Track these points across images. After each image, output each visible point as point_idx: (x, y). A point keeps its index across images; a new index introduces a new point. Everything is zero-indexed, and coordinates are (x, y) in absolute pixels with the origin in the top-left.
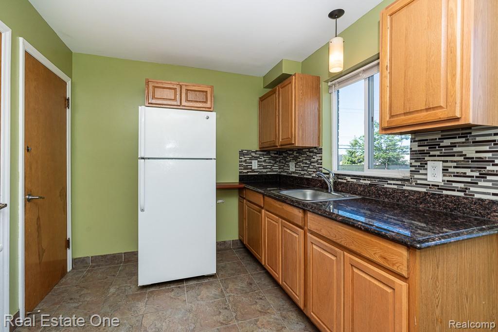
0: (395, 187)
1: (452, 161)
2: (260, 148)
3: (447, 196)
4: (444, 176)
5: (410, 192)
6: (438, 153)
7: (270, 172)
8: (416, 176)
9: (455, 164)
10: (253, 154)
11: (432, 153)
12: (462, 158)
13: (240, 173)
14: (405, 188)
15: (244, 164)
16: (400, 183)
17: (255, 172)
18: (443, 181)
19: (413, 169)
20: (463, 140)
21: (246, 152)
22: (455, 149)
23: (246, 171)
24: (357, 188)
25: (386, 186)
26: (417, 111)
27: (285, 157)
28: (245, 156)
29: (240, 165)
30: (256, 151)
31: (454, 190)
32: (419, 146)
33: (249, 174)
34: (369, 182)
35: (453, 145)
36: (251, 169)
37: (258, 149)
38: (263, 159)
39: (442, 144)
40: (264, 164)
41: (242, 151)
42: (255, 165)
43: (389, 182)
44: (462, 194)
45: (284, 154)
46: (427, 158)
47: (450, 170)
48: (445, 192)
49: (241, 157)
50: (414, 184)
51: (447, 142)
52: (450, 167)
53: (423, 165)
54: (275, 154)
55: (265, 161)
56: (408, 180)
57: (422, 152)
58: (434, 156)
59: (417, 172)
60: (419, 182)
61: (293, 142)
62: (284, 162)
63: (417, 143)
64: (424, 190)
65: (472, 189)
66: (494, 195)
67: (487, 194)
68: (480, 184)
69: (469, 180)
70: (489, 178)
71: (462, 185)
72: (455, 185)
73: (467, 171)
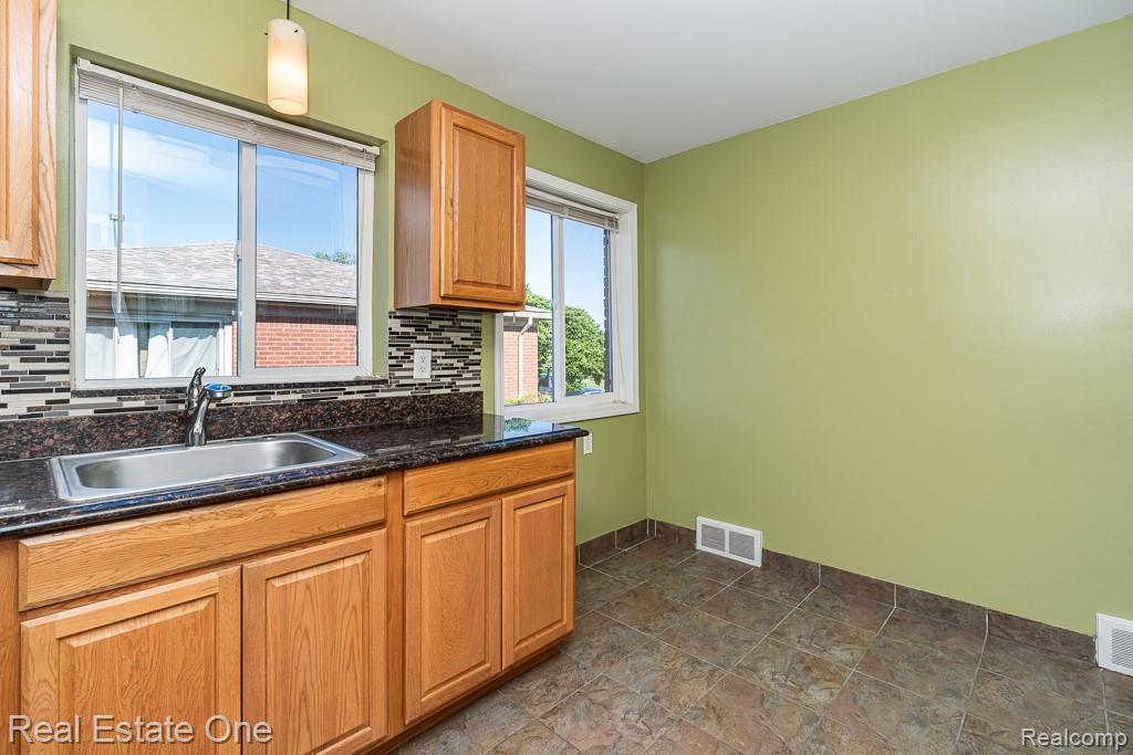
0: (362, 396)
1: (441, 350)
3: (439, 396)
4: (433, 369)
5: (392, 400)
6: (426, 338)
8: (397, 374)
9: (443, 354)
11: (419, 338)
12: (449, 346)
14: (379, 395)
16: (370, 387)
18: (432, 376)
19: (394, 362)
20: (450, 323)
22: (444, 334)
24: (270, 415)
25: (342, 398)
31: (441, 387)
32: (402, 325)
34: (299, 397)
35: (442, 329)
39: (430, 326)
43: (348, 389)
44: (449, 391)
46: (413, 345)
47: (439, 361)
48: (433, 392)
50: (394, 386)
51: (435, 325)
52: (439, 357)
53: (408, 356)
56: (384, 382)
57: (406, 336)
58: (422, 342)
59: (398, 367)
60: (402, 382)
63: (399, 321)
64: (407, 393)
65: (458, 383)
66: (474, 386)
67: (469, 386)
68: (465, 375)
69: (455, 372)
70: (471, 368)
71: (449, 380)
72: (443, 380)
73: (454, 361)
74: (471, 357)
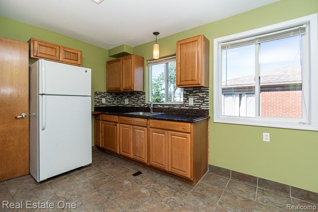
0: (178, 108)
1: (196, 98)
2: (107, 91)
3: (195, 109)
4: (194, 103)
5: (183, 109)
6: (192, 95)
7: (112, 105)
8: (185, 103)
9: (197, 99)
10: (103, 95)
11: (190, 95)
12: (198, 97)
13: (95, 105)
14: (182, 108)
15: (97, 100)
16: (180, 106)
17: (104, 105)
19: (184, 101)
20: (199, 91)
21: (99, 93)
22: (197, 94)
23: (98, 104)
24: (163, 109)
25: (175, 108)
26: (189, 81)
27: (122, 96)
28: (98, 95)
29: (95, 101)
30: (105, 93)
31: (196, 107)
32: (186, 92)
33: (100, 106)
34: (168, 107)
35: (196, 92)
36: (102, 103)
37: (106, 92)
38: (108, 98)
39: (193, 92)
40: (109, 100)
41: (96, 92)
42: (104, 101)
43: (176, 106)
44: (198, 108)
45: (121, 95)
46: (189, 97)
47: (196, 101)
48: (194, 108)
49: (95, 96)
50: (185, 106)
51: (195, 91)
53: (188, 99)
54: (115, 95)
55: (109, 99)
56: (183, 105)
57: (187, 95)
58: (191, 96)
59: (185, 102)
60: (186, 105)
61: (133, 89)
62: (121, 99)
63: (186, 91)
64: (188, 108)
65: (201, 106)
66: (206, 108)
67: (205, 108)
68: (203, 105)
69: (200, 104)
70: (205, 103)
71: (199, 105)
72: (197, 105)
73: (200, 101)
74: (205, 100)
